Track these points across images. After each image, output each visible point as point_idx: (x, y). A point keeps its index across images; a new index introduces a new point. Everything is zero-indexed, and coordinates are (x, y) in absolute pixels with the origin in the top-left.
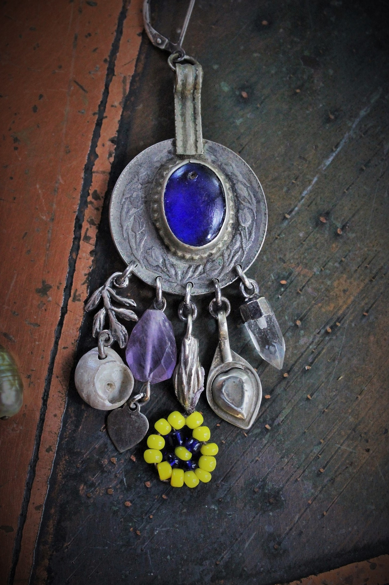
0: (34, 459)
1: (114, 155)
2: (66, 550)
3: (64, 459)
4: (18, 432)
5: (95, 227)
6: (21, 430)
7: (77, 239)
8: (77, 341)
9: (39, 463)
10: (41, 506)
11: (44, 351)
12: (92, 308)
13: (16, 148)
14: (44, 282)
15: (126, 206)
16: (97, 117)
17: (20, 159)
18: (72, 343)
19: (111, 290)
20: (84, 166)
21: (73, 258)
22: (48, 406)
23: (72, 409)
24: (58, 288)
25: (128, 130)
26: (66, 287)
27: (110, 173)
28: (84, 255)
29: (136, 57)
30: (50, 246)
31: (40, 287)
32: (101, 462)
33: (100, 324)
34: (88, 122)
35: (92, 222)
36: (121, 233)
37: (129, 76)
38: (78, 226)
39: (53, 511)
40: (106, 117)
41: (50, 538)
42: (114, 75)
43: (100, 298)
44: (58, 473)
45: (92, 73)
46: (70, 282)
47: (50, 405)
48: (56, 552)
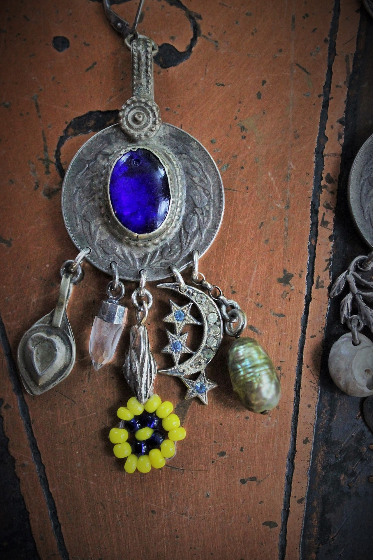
0: (291, 452)
1: (343, 136)
2: (332, 542)
3: (322, 449)
4: (273, 425)
5: (332, 211)
6: (275, 423)
7: (315, 224)
8: (324, 329)
9: (297, 455)
10: (303, 499)
11: (291, 341)
12: (338, 294)
13: (244, 137)
14: (285, 271)
15: (365, 188)
16: (322, 98)
17: (249, 148)
18: (320, 331)
19: (356, 274)
20: (315, 150)
21: (312, 245)
22: (300, 397)
23: (326, 398)
24: (300, 276)
25: (355, 109)
26: (308, 274)
27: (341, 155)
28: (323, 240)
29: (357, 34)
30: (287, 234)
31: (282, 277)
32: (360, 451)
33: (348, 309)
34: (314, 104)
35: (328, 207)
36: (363, 215)
37: (351, 54)
38: (315, 212)
39: (315, 503)
40: (332, 98)
41: (315, 531)
42: (336, 54)
43: (345, 283)
44: (317, 465)
45: (313, 54)
46: (311, 269)
47: (302, 396)
48: (322, 545)
